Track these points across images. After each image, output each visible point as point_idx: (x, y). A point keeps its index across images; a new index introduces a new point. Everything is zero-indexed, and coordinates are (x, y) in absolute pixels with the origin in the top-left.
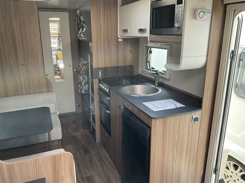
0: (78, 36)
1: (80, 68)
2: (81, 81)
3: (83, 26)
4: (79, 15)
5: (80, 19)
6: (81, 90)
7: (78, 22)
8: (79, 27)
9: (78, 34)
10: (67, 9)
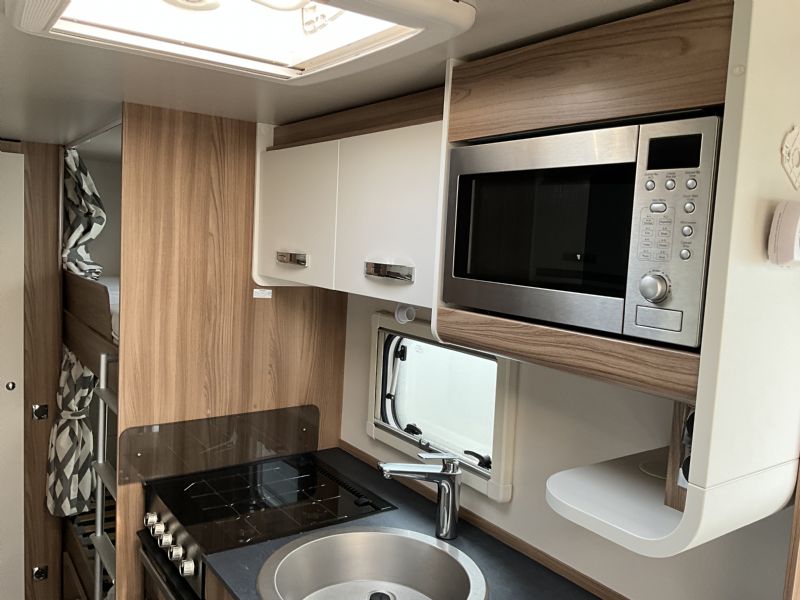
0: (65, 255)
1: (60, 399)
2: (61, 459)
3: (89, 214)
4: (75, 169)
5: (79, 185)
6: (58, 501)
7: (70, 196)
8: (73, 216)
9: (64, 248)
10: (19, 141)
